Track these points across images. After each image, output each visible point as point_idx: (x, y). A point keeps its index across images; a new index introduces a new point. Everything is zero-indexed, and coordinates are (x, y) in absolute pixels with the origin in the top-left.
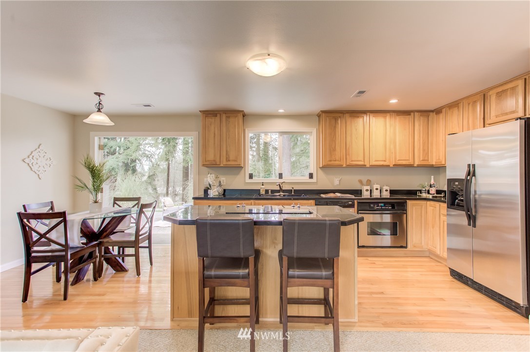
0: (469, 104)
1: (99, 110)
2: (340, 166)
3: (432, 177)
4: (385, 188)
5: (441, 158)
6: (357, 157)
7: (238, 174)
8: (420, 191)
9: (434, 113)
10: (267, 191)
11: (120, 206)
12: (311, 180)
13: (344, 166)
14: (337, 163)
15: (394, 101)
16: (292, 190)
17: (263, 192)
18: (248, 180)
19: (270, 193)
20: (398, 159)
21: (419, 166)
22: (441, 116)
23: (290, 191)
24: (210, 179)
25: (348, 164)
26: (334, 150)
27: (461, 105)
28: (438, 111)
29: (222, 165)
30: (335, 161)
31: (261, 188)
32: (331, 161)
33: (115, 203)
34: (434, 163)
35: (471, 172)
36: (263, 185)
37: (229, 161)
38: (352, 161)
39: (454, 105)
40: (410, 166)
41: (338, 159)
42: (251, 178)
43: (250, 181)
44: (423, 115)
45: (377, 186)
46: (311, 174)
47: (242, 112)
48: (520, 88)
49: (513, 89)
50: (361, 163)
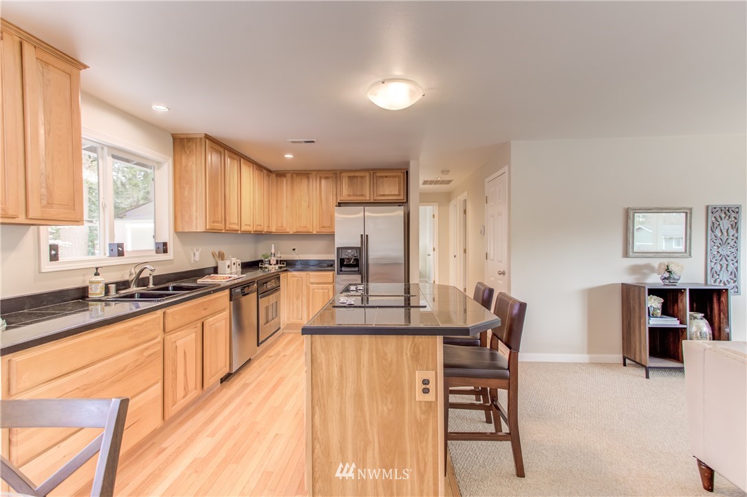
0: (321, 178)
3: (273, 245)
4: (239, 262)
5: (285, 225)
8: (262, 261)
9: (274, 175)
10: (105, 288)
12: (162, 257)
13: (223, 231)
14: (219, 226)
15: (289, 156)
16: (148, 278)
18: (48, 266)
19: (113, 289)
20: (256, 224)
22: (284, 180)
25: (227, 228)
29: (22, 218)
30: (218, 222)
31: (91, 282)
32: (214, 222)
34: (274, 230)
35: (365, 239)
36: (97, 274)
38: (230, 224)
39: (303, 173)
41: (220, 220)
42: (54, 258)
43: (54, 266)
44: (267, 175)
45: (234, 260)
46: (165, 244)
47: (85, 67)
48: (368, 178)
49: (361, 177)
50: (236, 227)
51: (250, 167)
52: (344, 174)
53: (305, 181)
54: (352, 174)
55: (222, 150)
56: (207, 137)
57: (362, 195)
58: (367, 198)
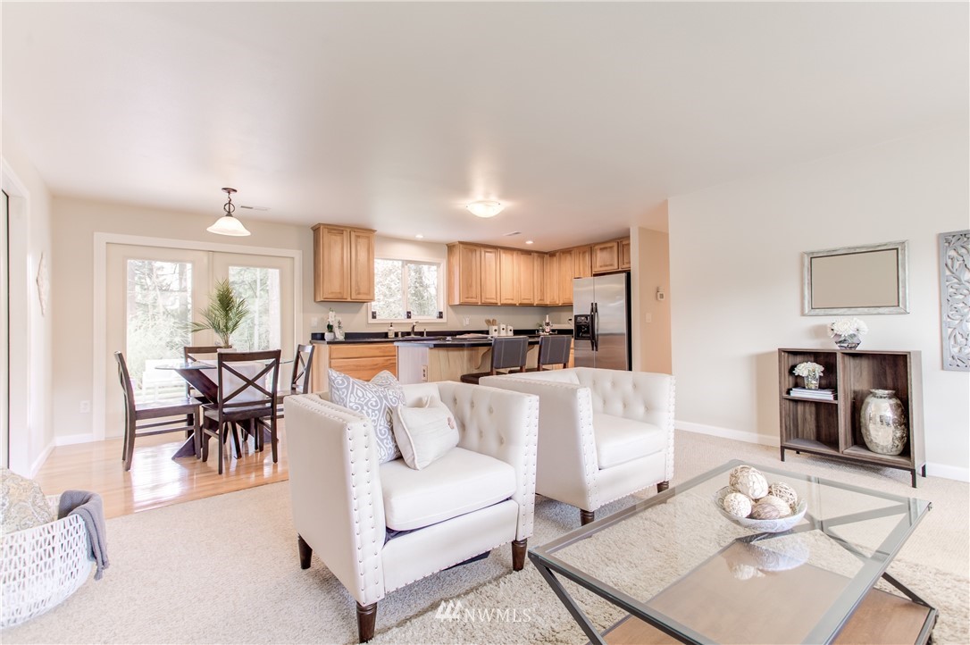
0: (579, 253)
1: (229, 214)
2: (475, 305)
3: (547, 316)
4: (510, 328)
6: (490, 296)
7: (357, 312)
8: (535, 330)
9: (549, 256)
10: (396, 334)
11: (195, 360)
12: (440, 320)
13: (479, 304)
14: (474, 300)
15: (530, 242)
17: (391, 335)
18: (371, 321)
19: (400, 335)
20: (523, 297)
21: (538, 306)
22: (555, 259)
23: (421, 334)
24: (332, 318)
25: (483, 302)
26: (471, 286)
27: (573, 252)
28: (552, 254)
29: (349, 300)
30: (472, 298)
31: (389, 330)
32: (468, 299)
33: (187, 357)
35: (594, 309)
36: (391, 326)
37: (359, 294)
38: (487, 299)
39: (567, 251)
40: (531, 305)
41: (474, 296)
42: (374, 317)
43: (374, 321)
44: (539, 256)
45: (503, 326)
46: (441, 313)
47: (374, 231)
48: (615, 248)
49: (611, 247)
50: (494, 301)
51: (512, 255)
52: (596, 247)
53: (569, 257)
54: (602, 246)
55: (476, 248)
56: (461, 243)
57: (611, 265)
58: (615, 267)
